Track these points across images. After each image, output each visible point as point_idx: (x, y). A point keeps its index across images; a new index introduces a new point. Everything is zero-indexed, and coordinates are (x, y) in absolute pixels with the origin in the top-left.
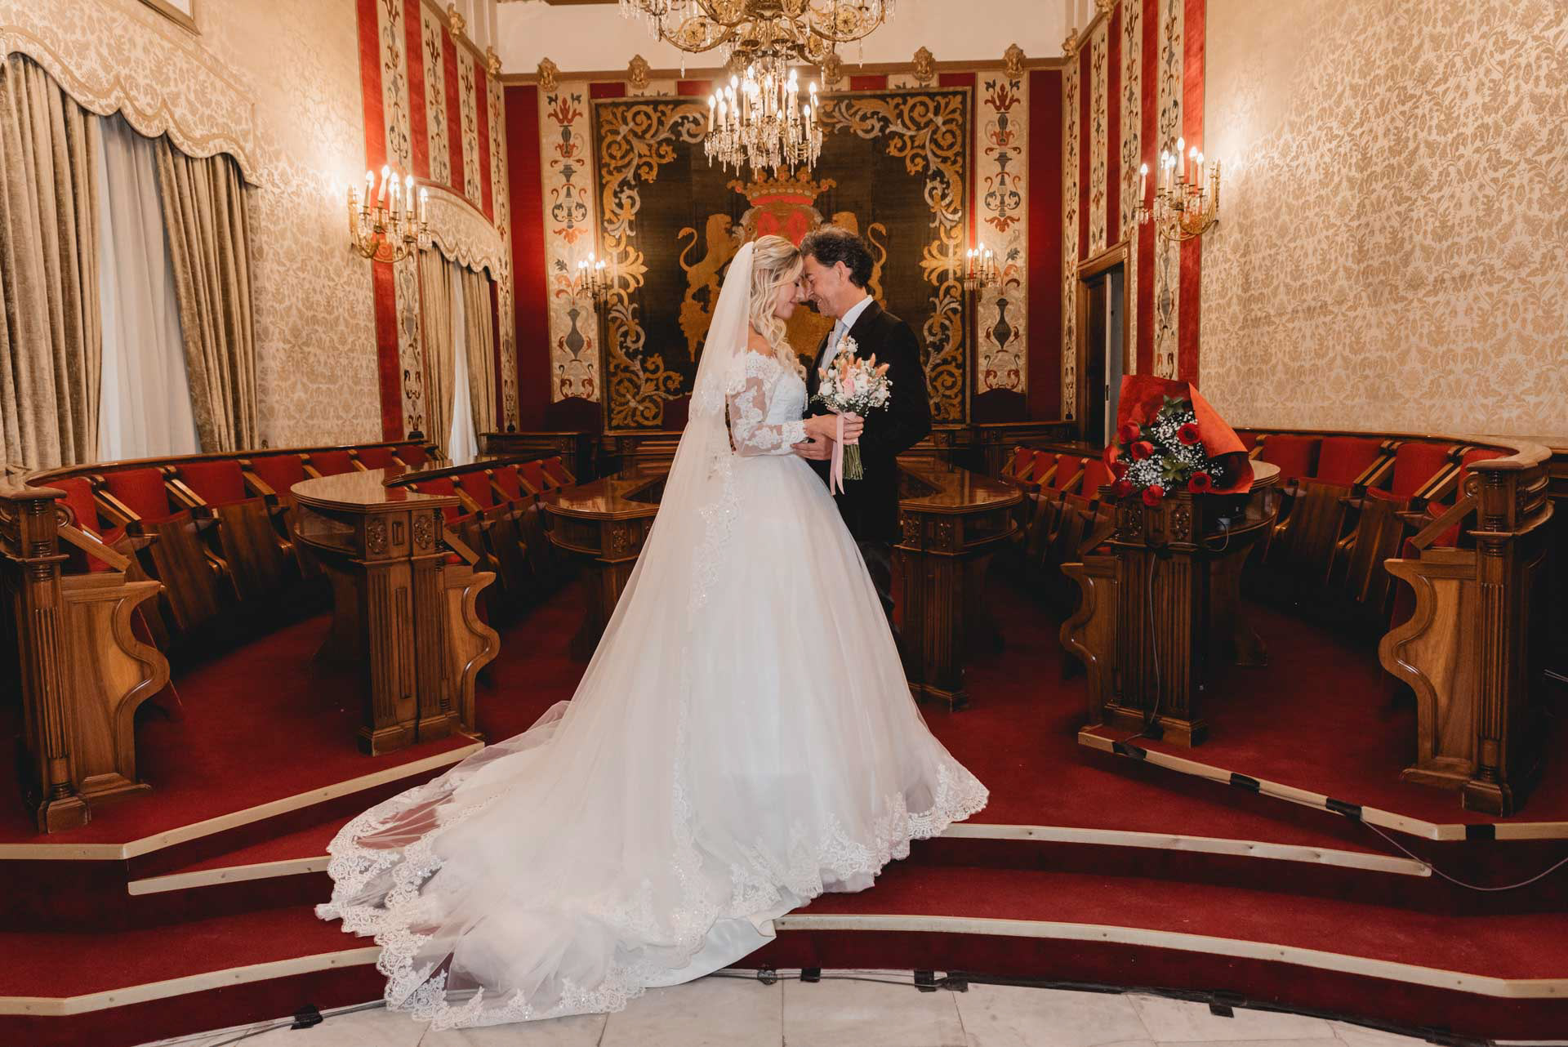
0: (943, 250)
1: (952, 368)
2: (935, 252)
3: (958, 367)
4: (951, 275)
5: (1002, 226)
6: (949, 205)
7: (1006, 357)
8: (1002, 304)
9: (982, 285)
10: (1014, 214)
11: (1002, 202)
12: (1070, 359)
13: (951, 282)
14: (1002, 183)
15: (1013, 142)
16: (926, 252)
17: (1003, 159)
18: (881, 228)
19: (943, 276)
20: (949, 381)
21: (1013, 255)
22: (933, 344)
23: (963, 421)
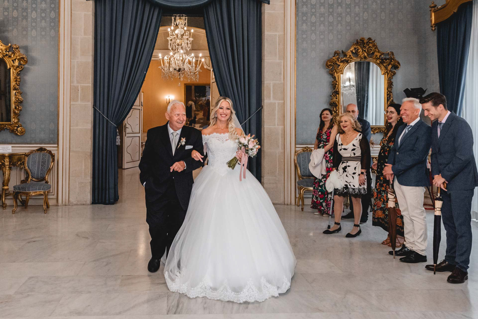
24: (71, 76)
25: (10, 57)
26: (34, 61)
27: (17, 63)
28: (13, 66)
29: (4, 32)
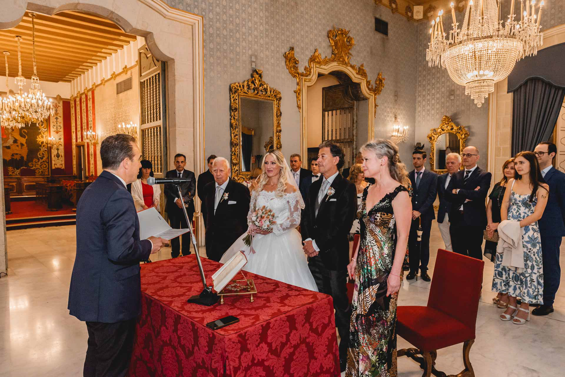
0: (42, 137)
1: (45, 163)
2: (40, 137)
3: (47, 163)
4: (44, 142)
5: (57, 133)
6: (43, 127)
7: (59, 161)
8: (58, 149)
9: (53, 145)
10: (60, 130)
11: (57, 128)
12: (74, 162)
13: (45, 144)
14: (57, 123)
15: (59, 115)
16: (38, 137)
17: (57, 118)
18: (26, 131)
19: (42, 143)
20: (45, 166)
21: (60, 139)
22: (40, 158)
23: (49, 175)
24: (496, 141)
25: (460, 133)
26: (472, 134)
27: (463, 136)
28: (461, 138)
29: (457, 119)
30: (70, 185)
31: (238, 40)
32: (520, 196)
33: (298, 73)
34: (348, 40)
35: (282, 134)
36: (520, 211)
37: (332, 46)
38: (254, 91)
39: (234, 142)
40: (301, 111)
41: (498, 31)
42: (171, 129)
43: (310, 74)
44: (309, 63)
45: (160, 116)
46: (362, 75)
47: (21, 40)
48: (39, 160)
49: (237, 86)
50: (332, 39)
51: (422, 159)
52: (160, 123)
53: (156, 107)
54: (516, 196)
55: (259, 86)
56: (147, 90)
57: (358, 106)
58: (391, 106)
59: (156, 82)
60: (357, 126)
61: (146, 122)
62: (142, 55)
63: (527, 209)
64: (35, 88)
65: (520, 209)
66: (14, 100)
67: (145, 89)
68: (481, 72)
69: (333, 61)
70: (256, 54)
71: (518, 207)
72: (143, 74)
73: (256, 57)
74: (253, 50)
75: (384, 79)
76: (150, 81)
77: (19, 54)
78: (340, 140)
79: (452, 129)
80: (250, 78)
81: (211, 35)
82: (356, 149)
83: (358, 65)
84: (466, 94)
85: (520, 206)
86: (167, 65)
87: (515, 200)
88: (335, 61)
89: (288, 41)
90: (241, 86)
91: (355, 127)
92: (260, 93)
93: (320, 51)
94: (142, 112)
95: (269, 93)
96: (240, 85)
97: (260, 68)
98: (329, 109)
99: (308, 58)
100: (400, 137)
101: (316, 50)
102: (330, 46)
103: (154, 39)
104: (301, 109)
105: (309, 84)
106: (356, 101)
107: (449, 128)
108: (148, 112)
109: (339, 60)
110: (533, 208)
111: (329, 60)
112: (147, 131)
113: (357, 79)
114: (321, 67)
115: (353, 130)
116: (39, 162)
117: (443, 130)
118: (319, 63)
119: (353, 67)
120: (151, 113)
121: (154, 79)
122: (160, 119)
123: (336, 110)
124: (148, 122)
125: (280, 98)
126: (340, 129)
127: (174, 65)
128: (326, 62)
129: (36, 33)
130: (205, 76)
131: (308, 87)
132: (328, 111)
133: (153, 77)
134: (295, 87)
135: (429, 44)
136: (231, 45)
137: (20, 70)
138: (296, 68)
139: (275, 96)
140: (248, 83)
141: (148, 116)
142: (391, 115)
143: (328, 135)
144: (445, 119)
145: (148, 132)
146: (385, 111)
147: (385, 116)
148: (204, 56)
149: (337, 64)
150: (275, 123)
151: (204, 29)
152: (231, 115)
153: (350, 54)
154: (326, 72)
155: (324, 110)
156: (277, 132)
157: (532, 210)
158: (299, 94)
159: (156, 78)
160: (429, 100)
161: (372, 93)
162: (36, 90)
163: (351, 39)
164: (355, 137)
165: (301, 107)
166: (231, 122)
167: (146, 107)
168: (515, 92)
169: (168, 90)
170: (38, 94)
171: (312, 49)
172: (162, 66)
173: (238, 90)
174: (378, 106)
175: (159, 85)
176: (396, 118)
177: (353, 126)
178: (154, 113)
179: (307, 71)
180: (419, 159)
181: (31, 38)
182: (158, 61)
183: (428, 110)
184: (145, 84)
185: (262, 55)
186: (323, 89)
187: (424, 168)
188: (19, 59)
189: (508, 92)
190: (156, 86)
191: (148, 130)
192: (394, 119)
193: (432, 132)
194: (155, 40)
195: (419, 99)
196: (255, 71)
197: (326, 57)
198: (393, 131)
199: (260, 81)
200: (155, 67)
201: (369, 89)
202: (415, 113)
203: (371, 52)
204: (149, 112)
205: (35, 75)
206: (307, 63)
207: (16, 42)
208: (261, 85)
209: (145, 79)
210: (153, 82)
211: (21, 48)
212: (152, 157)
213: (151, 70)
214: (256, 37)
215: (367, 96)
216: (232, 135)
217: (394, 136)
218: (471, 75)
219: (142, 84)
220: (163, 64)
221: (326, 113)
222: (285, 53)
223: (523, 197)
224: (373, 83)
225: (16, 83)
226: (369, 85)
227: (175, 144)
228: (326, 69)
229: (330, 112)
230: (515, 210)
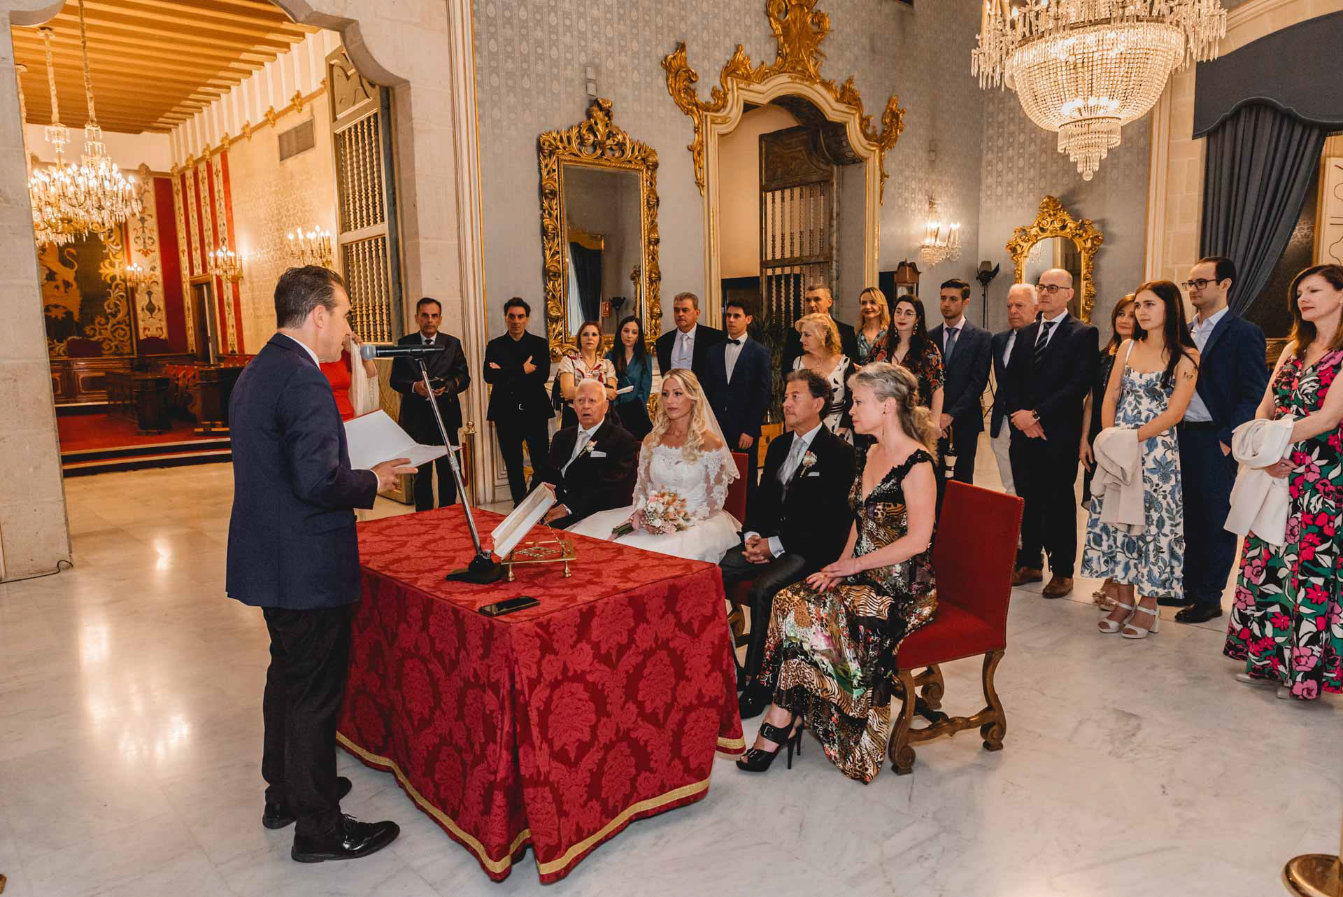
0: (112, 265)
1: (123, 326)
2: (107, 266)
3: (127, 325)
4: (118, 278)
5: (146, 253)
6: (113, 242)
7: (154, 321)
8: (150, 293)
9: (137, 284)
10: (152, 248)
11: (145, 242)
12: (190, 323)
13: (118, 281)
14: (143, 232)
15: (147, 212)
16: (102, 265)
17: (143, 220)
18: (74, 252)
19: (113, 278)
20: (122, 333)
21: (153, 269)
22: (111, 314)
23: (133, 354)
25: (1081, 236)
26: (1111, 239)
27: (1089, 244)
29: (1075, 203)
30: (184, 376)
31: (553, 30)
32: (1141, 377)
33: (696, 105)
34: (816, 20)
35: (661, 248)
36: (1140, 407)
37: (777, 36)
38: (595, 150)
39: (552, 269)
40: (704, 193)
41: (1123, 7)
42: (407, 244)
43: (724, 106)
44: (723, 80)
45: (382, 213)
46: (849, 103)
47: (53, 38)
48: (107, 319)
49: (555, 139)
50: (777, 20)
51: (960, 301)
52: (383, 228)
53: (373, 191)
54: (1134, 376)
55: (605, 138)
56: (351, 153)
57: (842, 177)
58: (921, 175)
59: (370, 134)
60: (839, 224)
61: (352, 227)
62: (337, 71)
63: (1155, 403)
64: (94, 153)
65: (1140, 403)
66: (47, 179)
67: (345, 151)
68: (1092, 101)
69: (780, 71)
70: (597, 61)
71: (1138, 398)
72: (339, 116)
73: (597, 70)
74: (590, 52)
75: (903, 112)
76: (356, 132)
77: (51, 70)
78: (800, 258)
79: (1063, 228)
80: (584, 118)
81: (491, 21)
82: (837, 278)
83: (839, 80)
84: (1060, 150)
85: (1141, 397)
86: (394, 95)
87: (1133, 384)
88: (785, 72)
89: (671, 29)
90: (565, 139)
91: (835, 228)
92: (609, 153)
93: (747, 49)
94: (342, 205)
95: (628, 153)
96: (561, 137)
97: (606, 96)
98: (773, 186)
99: (718, 68)
100: (940, 248)
101: (738, 49)
102: (771, 36)
103: (361, 37)
104: (706, 188)
105: (723, 129)
106: (838, 165)
107: (1057, 225)
108: (354, 203)
109: (794, 68)
110: (1166, 400)
111: (771, 70)
112: (354, 249)
113: (838, 113)
114: (752, 87)
115: (830, 235)
116: (107, 323)
117: (1042, 230)
118: (747, 78)
119: (827, 85)
120: (361, 207)
121: (365, 127)
122: (382, 220)
123: (792, 187)
124: (356, 228)
125: (656, 165)
126: (801, 233)
127: (409, 95)
128: (763, 76)
129: (87, 21)
130: (480, 118)
131: (721, 136)
132: (773, 191)
133: (362, 123)
134: (692, 138)
135: (977, 37)
136: (539, 43)
137: (55, 110)
138: (691, 92)
139: (643, 159)
140: (579, 131)
141: (355, 213)
142: (919, 197)
143: (774, 247)
144: (1046, 203)
145: (357, 251)
146: (907, 188)
147: (906, 200)
148: (477, 70)
149: (789, 80)
150: (645, 223)
151: (475, 7)
152: (542, 206)
153: (821, 54)
154: (763, 100)
155: (763, 189)
156: (650, 243)
157: (1165, 405)
158: (699, 154)
159: (369, 126)
160: (1010, 159)
161: (873, 146)
162: (97, 158)
163: (823, 16)
164: (834, 252)
165: (705, 184)
166: (542, 223)
167: (350, 191)
168: (1210, 135)
169: (398, 154)
170: (103, 165)
171: (729, 44)
172: (382, 99)
173: (558, 148)
174: (888, 176)
175: (377, 140)
176: (931, 204)
177: (831, 226)
178: (368, 206)
179: (719, 99)
180: (953, 299)
181: (78, 33)
182: (372, 85)
183: (1010, 184)
184: (344, 139)
185: (610, 64)
186: (762, 137)
187: (963, 320)
188: (52, 82)
189: (1194, 137)
190: (370, 144)
191: (357, 245)
192: (927, 207)
193: (1018, 234)
194: (365, 38)
195: (990, 156)
196: (595, 102)
197: (763, 63)
198: (925, 235)
199: (607, 125)
200: (367, 101)
201: (867, 137)
202: (979, 190)
203: (873, 50)
204: (358, 204)
205: (92, 121)
206: (718, 78)
207: (41, 42)
208: (610, 135)
209: (345, 127)
210: (363, 133)
211: (55, 54)
212: (367, 307)
213: (358, 106)
214: (596, 21)
215: (862, 152)
216: (547, 252)
217: (928, 247)
218: (1070, 109)
219: (338, 139)
220: (384, 94)
221: (769, 195)
222: (666, 57)
223: (1146, 377)
224: (876, 123)
225: (47, 139)
226: (868, 126)
227: (418, 275)
228: (764, 92)
229: (778, 194)
230: (1130, 404)
